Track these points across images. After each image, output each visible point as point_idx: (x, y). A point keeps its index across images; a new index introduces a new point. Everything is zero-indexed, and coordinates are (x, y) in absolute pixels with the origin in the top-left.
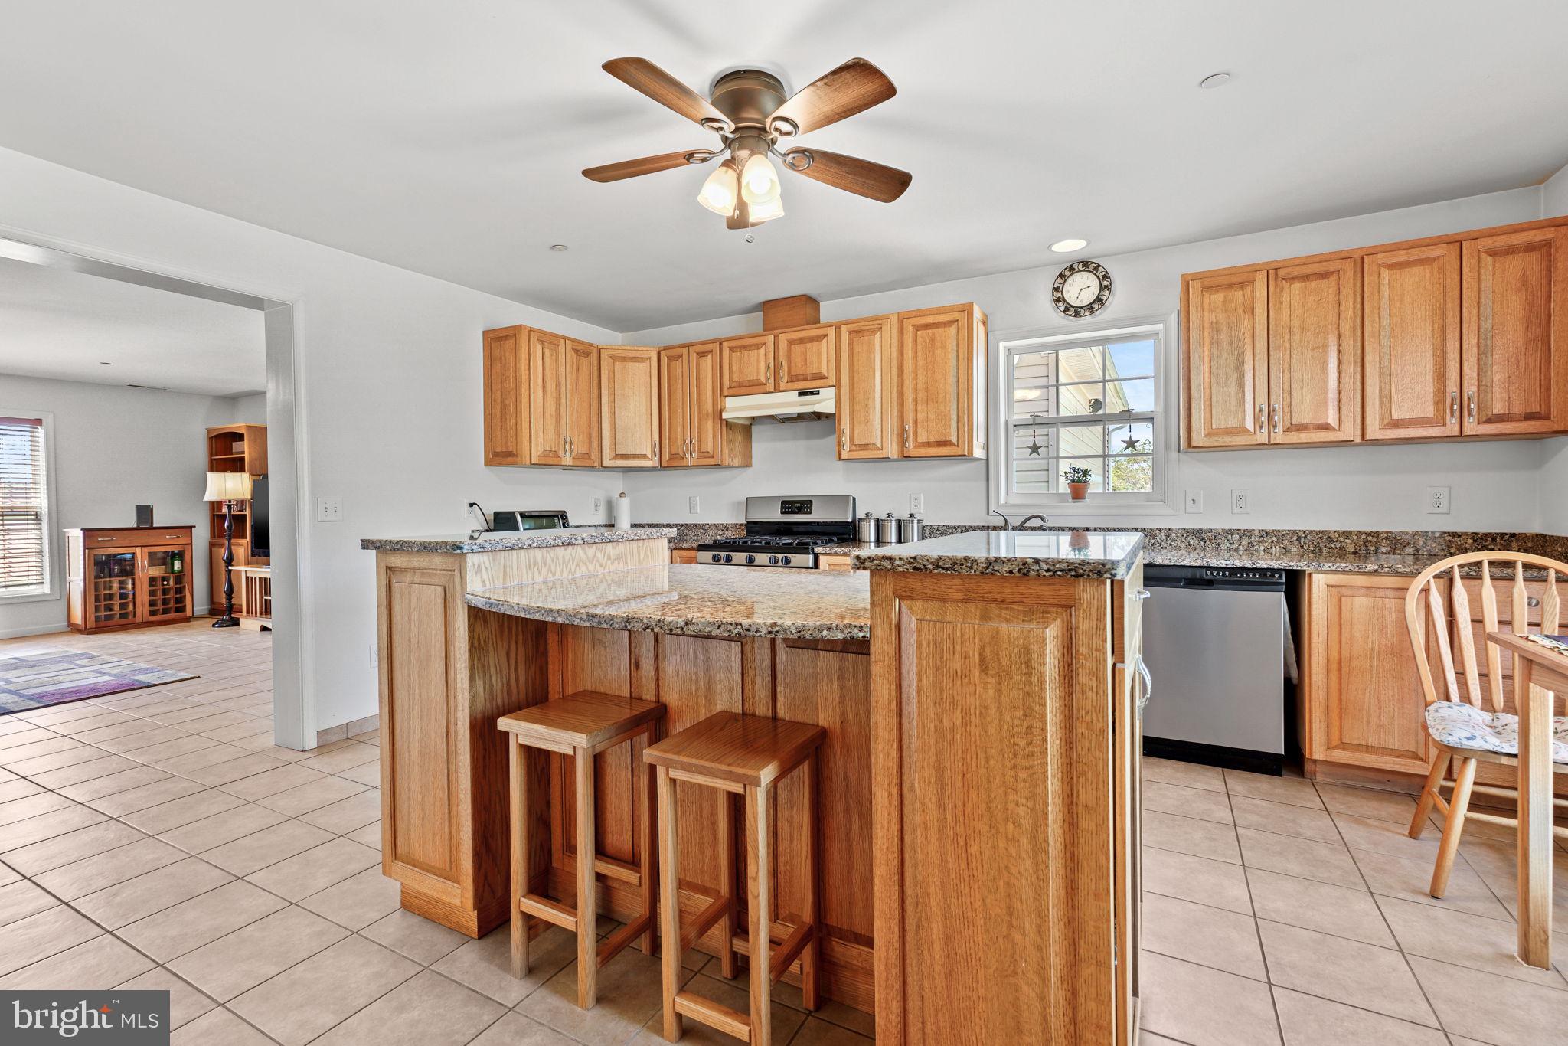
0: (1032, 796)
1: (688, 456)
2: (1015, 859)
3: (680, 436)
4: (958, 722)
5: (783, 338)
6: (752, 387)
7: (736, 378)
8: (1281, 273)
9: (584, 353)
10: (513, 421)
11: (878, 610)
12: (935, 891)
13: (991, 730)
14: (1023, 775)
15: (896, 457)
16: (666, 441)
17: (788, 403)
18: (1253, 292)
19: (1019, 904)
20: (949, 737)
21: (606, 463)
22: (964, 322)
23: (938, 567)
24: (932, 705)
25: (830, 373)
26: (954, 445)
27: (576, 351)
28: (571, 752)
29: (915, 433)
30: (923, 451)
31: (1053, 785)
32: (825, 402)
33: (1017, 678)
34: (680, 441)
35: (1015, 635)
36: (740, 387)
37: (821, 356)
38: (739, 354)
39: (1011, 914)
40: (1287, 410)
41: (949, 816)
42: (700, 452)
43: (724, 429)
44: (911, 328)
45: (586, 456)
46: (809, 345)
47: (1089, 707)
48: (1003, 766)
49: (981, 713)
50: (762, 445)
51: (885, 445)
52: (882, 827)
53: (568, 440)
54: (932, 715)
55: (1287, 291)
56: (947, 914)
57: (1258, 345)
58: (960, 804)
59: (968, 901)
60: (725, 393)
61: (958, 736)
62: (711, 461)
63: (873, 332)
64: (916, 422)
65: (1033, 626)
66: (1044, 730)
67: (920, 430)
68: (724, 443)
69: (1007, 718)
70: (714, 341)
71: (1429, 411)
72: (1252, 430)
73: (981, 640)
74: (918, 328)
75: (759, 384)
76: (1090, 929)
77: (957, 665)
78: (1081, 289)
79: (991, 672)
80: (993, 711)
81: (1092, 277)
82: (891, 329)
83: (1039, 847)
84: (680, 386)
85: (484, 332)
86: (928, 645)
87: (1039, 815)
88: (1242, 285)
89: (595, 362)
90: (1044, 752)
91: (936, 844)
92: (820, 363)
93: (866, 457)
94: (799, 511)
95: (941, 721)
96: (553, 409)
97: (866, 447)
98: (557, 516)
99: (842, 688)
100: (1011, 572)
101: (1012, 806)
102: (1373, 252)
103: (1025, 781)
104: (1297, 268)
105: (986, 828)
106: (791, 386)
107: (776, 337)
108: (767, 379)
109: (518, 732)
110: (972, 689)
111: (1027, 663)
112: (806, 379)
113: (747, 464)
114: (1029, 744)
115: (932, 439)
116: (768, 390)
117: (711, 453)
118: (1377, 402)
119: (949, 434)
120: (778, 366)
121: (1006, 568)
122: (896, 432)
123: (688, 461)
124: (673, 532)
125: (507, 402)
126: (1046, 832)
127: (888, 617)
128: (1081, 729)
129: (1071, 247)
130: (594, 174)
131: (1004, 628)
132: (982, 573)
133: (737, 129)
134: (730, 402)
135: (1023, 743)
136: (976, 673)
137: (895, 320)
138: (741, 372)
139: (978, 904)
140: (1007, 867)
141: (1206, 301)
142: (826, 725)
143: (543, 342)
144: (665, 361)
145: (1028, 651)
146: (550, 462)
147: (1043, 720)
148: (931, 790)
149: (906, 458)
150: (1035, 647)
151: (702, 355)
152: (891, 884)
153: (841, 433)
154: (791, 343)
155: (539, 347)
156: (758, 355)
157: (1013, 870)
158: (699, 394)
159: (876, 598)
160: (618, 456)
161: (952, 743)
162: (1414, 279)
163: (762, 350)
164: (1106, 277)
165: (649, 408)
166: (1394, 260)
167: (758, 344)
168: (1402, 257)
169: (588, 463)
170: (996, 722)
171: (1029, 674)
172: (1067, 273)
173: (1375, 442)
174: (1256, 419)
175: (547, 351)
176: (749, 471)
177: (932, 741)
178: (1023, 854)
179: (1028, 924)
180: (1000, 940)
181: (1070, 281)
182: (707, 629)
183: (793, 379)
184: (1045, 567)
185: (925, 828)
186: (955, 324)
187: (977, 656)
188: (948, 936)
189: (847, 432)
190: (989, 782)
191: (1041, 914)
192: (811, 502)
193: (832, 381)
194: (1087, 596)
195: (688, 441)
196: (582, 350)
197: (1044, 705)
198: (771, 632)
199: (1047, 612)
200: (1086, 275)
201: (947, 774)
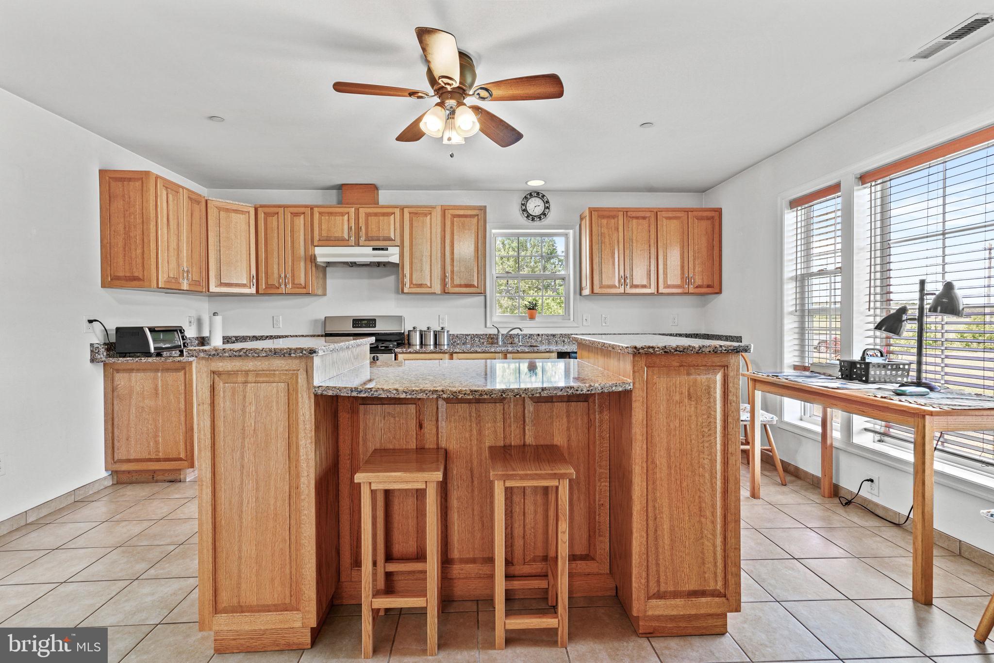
0: (710, 454)
1: (283, 286)
2: (702, 484)
3: (276, 271)
4: (678, 425)
5: (362, 211)
6: (339, 242)
7: (324, 234)
8: (629, 213)
9: (196, 201)
10: (139, 251)
11: (637, 374)
12: (665, 509)
13: (693, 427)
14: (706, 445)
15: (440, 293)
16: (262, 275)
17: (365, 254)
18: (618, 221)
19: (704, 505)
20: (673, 433)
21: (213, 288)
22: (481, 216)
23: (676, 351)
24: (665, 418)
25: (396, 237)
26: (475, 287)
27: (190, 198)
28: (424, 486)
29: (452, 279)
30: (457, 290)
31: (719, 447)
32: (393, 255)
33: (704, 400)
34: (276, 275)
35: (703, 380)
36: (327, 240)
37: (391, 227)
38: (327, 217)
39: (701, 511)
40: (631, 277)
41: (673, 471)
42: (293, 283)
43: (314, 268)
44: (450, 216)
45: (197, 283)
46: (381, 218)
47: (733, 410)
48: (698, 442)
49: (688, 419)
50: (333, 281)
51: (433, 285)
52: (638, 485)
53: (186, 269)
54: (665, 424)
55: (631, 222)
56: (671, 519)
57: (620, 246)
58: (678, 464)
59: (681, 510)
60: (315, 243)
61: (678, 432)
62: (304, 291)
63: (426, 215)
64: (452, 272)
65: (710, 376)
66: (715, 423)
67: (455, 277)
68: (314, 278)
69: (700, 419)
70: (306, 206)
71: (679, 282)
72: (618, 286)
73: (688, 385)
74: (454, 216)
75: (343, 240)
76: (733, 507)
77: (677, 398)
78: (535, 206)
79: (693, 399)
80: (693, 417)
81: (540, 201)
82: (437, 216)
83: (713, 476)
84: (276, 235)
85: (100, 171)
86: (663, 390)
87: (713, 462)
88: (614, 217)
89: (204, 209)
90: (716, 433)
91: (667, 486)
92: (389, 230)
93: (421, 292)
94: (368, 326)
95: (670, 426)
96: (175, 244)
97: (420, 286)
98: (176, 331)
99: (569, 422)
100: (710, 352)
101: (701, 460)
102: (662, 210)
103: (707, 447)
104: (635, 213)
105: (690, 473)
106: (367, 243)
107: (357, 210)
108: (349, 237)
109: (370, 481)
110: (684, 408)
111: (709, 393)
112: (379, 240)
113: (324, 294)
114: (709, 430)
115: (463, 283)
116: (350, 244)
117: (303, 285)
118: (662, 276)
119: (473, 280)
120: (358, 229)
121: (708, 350)
122: (439, 278)
123: (283, 289)
124: (373, 339)
125: (132, 234)
126: (716, 468)
127: (642, 377)
128: (730, 420)
129: (536, 184)
130: (340, 87)
131: (699, 378)
132: (697, 353)
133: (458, 87)
134: (318, 251)
135: (706, 430)
136: (686, 400)
137: (439, 209)
138: (329, 230)
139: (686, 511)
140: (699, 489)
141: (599, 222)
142: (559, 444)
143: (167, 188)
144: (261, 216)
145: (709, 387)
146: (172, 288)
147: (715, 419)
148: (664, 461)
149: (445, 292)
150: (712, 386)
151: (295, 215)
152: (642, 512)
153: (404, 276)
154: (368, 215)
155: (165, 193)
156: (343, 220)
157: (702, 489)
158: (293, 242)
159: (636, 368)
160: (222, 284)
161: (674, 436)
162: (674, 225)
163: (346, 217)
164: (548, 202)
165: (248, 249)
166: (667, 215)
167: (342, 213)
168: (670, 214)
169: (199, 289)
170: (695, 422)
171: (709, 398)
172: (528, 196)
173: (662, 294)
174: (619, 281)
175: (170, 196)
176: (325, 299)
177: (665, 436)
178: (706, 481)
179: (708, 514)
180: (696, 524)
181: (530, 201)
182: (555, 392)
183: (368, 239)
184: (724, 349)
185: (661, 480)
186: (476, 217)
187: (687, 393)
188: (672, 529)
189: (408, 276)
190: (692, 451)
191: (714, 506)
192: (375, 320)
193: (398, 242)
194: (732, 361)
195: (283, 275)
196: (194, 199)
197: (715, 412)
198: (588, 391)
199: (715, 369)
200: (537, 199)
201: (672, 451)
